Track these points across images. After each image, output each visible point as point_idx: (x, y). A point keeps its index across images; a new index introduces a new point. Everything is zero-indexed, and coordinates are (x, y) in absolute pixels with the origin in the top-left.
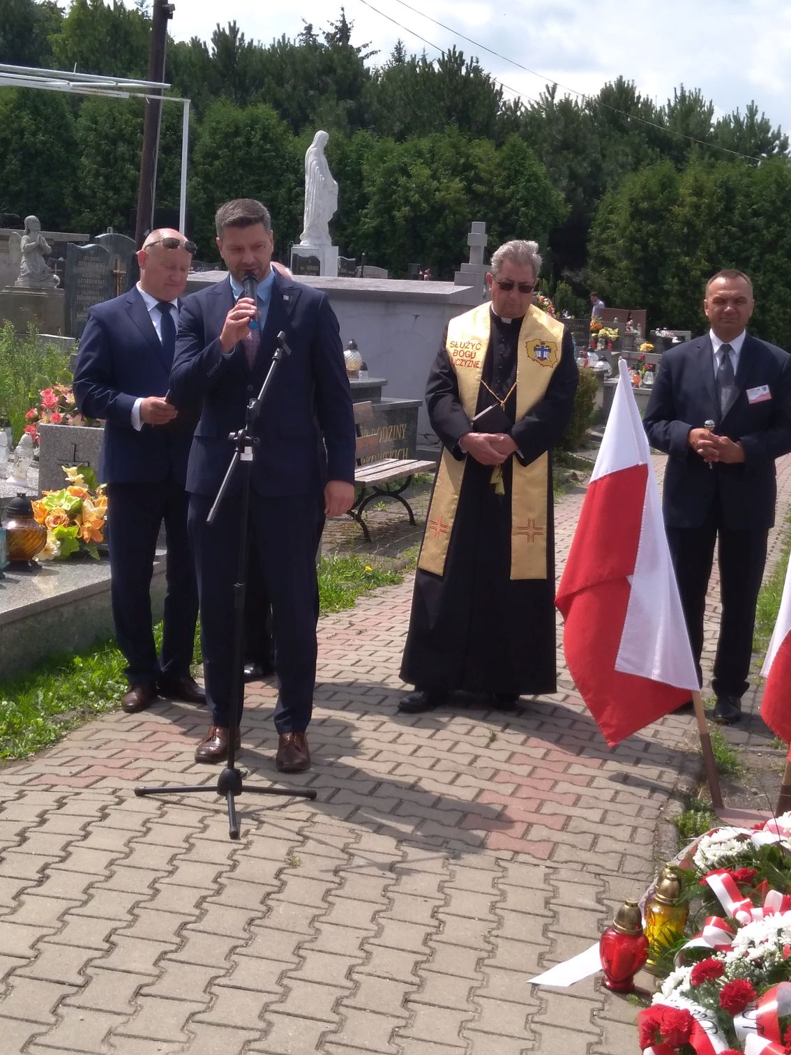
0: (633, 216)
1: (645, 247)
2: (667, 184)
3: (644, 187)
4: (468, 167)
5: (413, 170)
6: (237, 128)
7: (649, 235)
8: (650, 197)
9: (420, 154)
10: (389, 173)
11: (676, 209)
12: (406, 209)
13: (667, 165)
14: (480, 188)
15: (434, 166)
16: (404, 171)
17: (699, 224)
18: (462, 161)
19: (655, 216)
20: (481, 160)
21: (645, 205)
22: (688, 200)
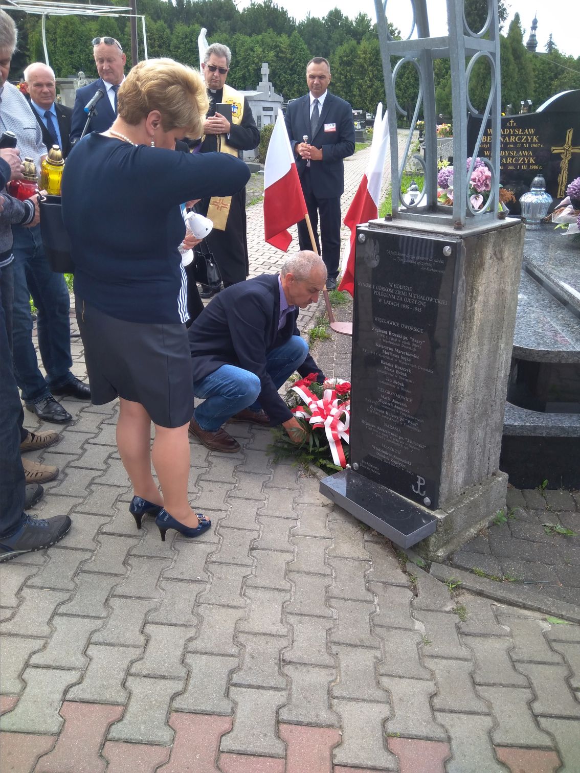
0: (340, 64)
1: (346, 77)
2: (353, 50)
3: (345, 51)
4: (277, 46)
5: (255, 49)
6: (186, 35)
7: (347, 72)
8: (347, 56)
9: (258, 42)
10: (246, 51)
11: (357, 60)
12: (254, 66)
13: (353, 42)
14: (281, 55)
15: (263, 47)
16: (252, 50)
17: (366, 66)
18: (274, 44)
19: (349, 63)
20: (281, 43)
21: (345, 59)
22: (362, 56)
